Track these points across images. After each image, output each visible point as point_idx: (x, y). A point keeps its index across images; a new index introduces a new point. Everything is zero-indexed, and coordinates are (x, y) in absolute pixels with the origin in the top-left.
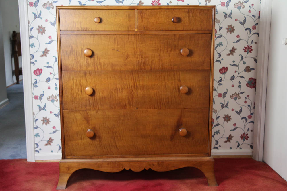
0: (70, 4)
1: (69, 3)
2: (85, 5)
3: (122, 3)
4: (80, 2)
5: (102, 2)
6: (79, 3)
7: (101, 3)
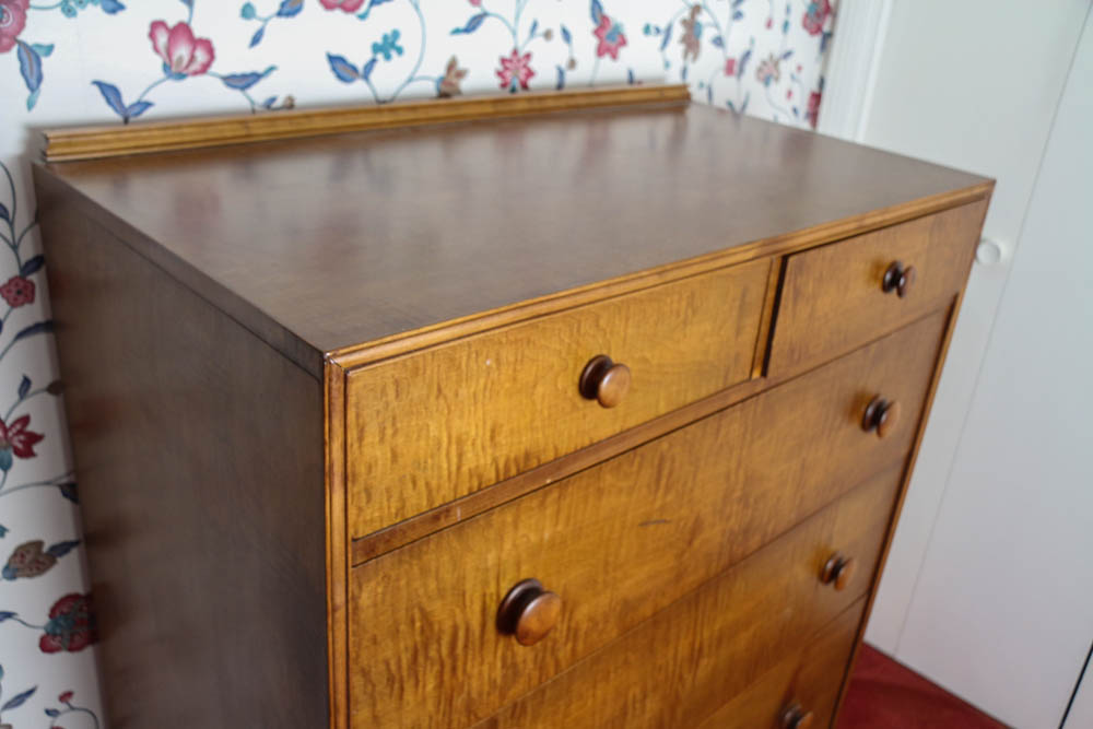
0: (30, 105)
1: (24, 105)
2: (148, 105)
3: (366, 77)
4: (110, 92)
5: (255, 77)
6: (103, 93)
7: (248, 86)
